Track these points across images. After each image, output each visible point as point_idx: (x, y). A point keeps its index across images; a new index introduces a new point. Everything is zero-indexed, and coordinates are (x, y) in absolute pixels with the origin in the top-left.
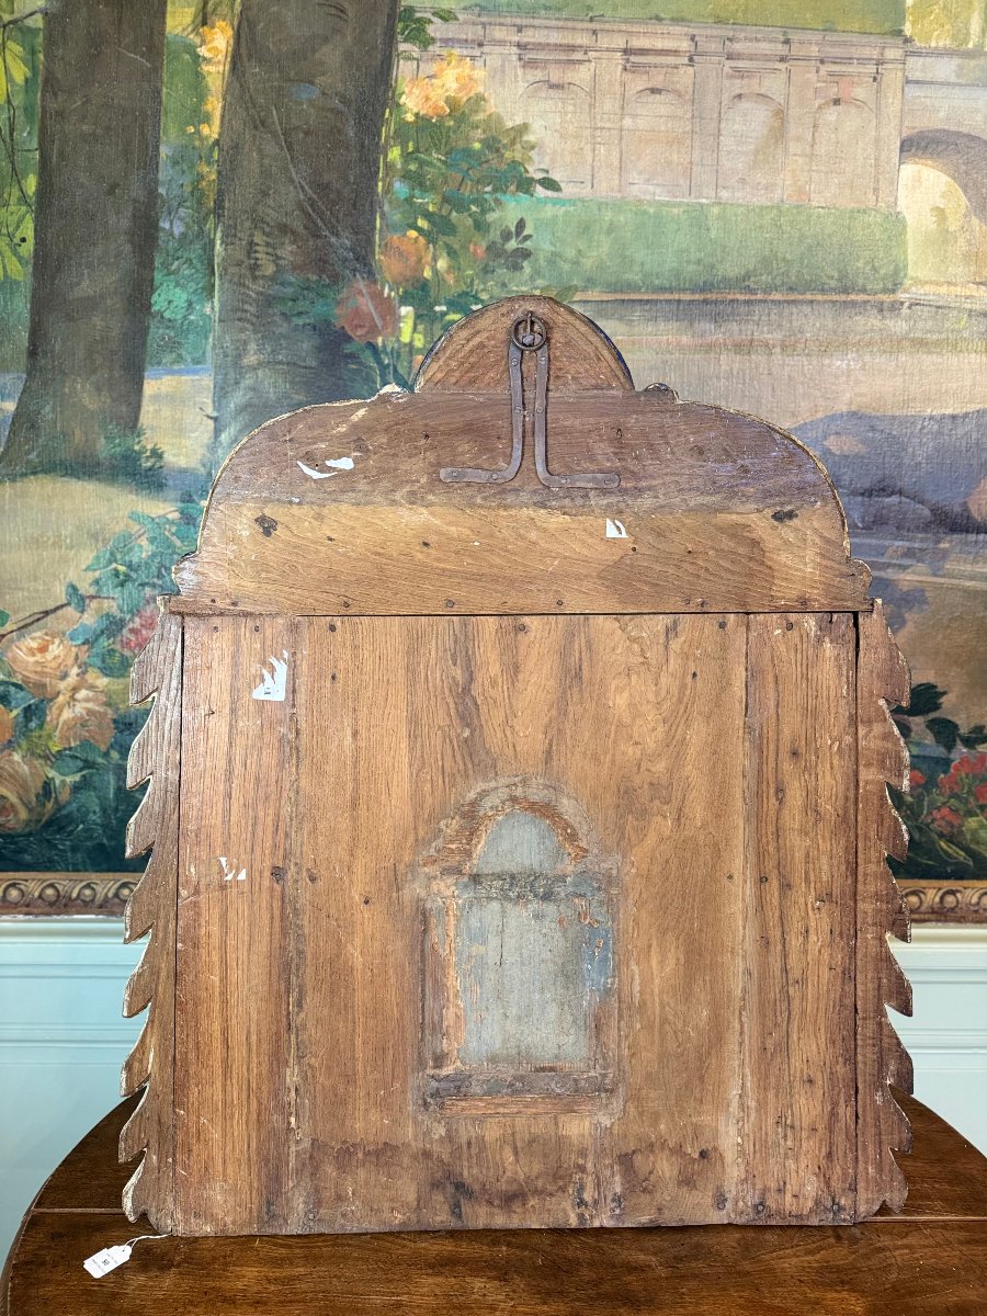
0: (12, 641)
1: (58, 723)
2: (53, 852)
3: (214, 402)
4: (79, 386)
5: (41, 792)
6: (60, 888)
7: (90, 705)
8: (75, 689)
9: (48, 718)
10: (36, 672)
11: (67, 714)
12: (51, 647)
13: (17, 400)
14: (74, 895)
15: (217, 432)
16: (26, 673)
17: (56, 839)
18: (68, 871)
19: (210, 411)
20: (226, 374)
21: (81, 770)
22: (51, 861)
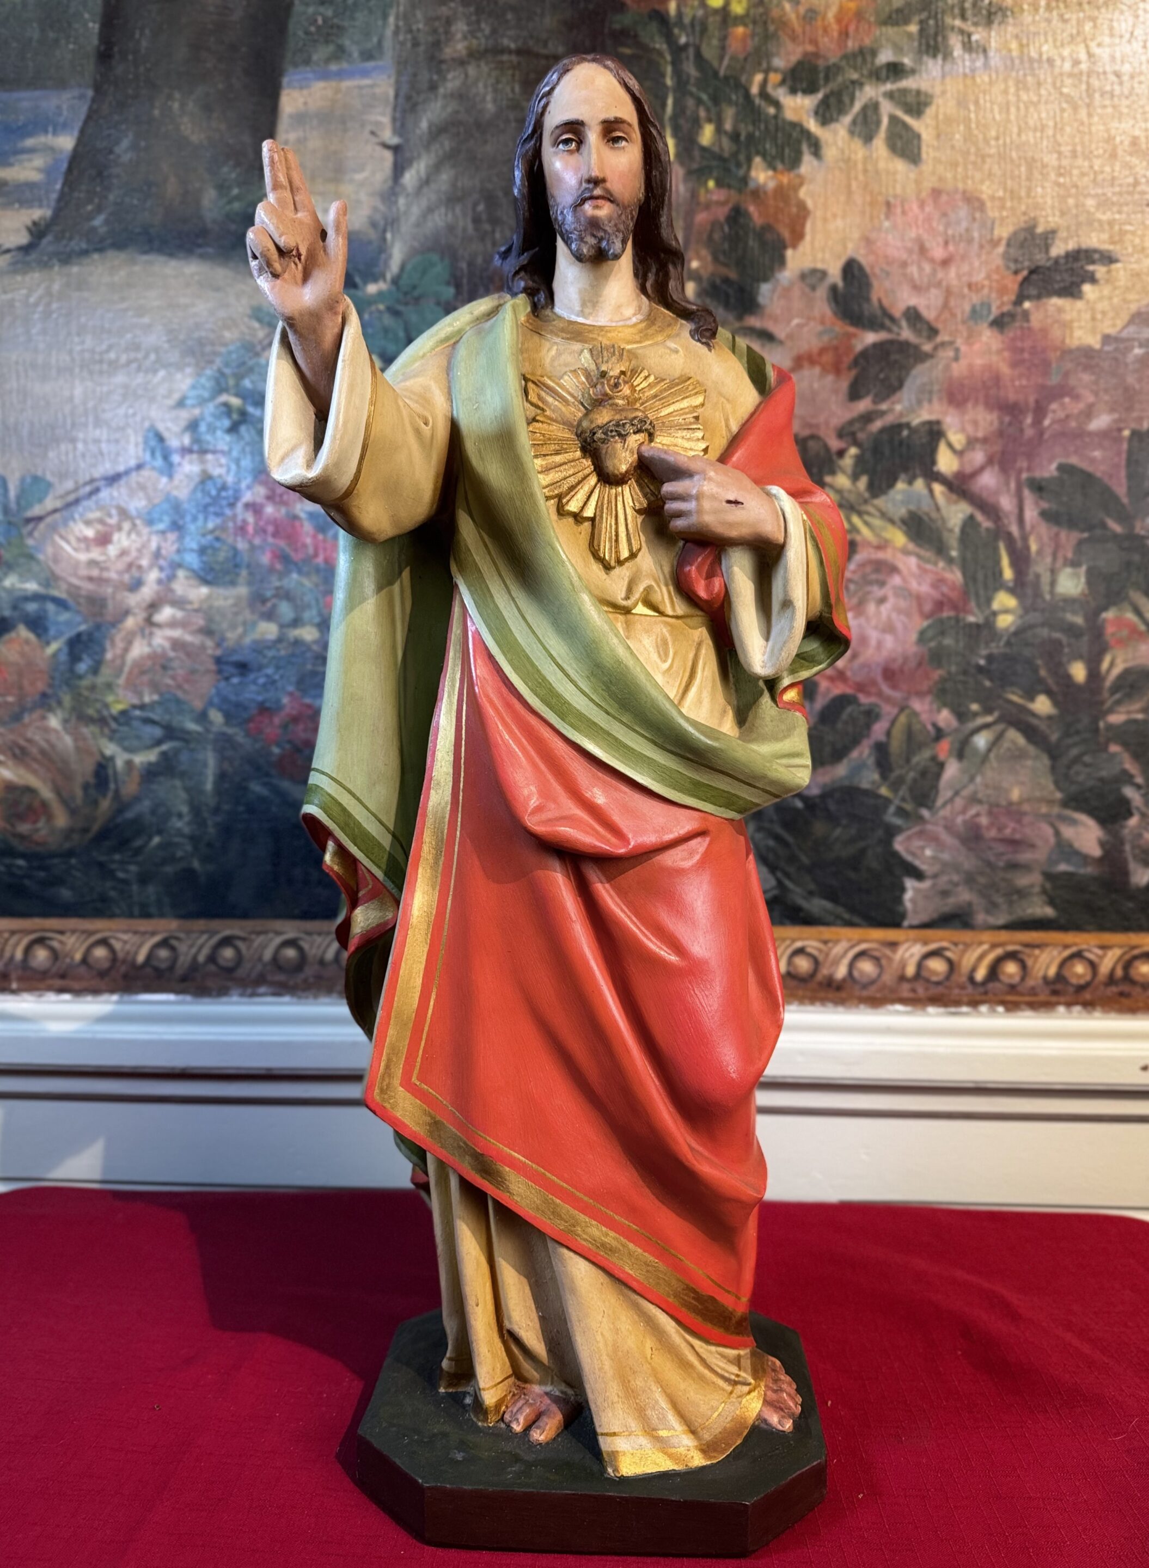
0: (54, 528)
1: (123, 664)
2: (109, 884)
3: (394, 120)
4: (176, 105)
5: (92, 780)
6: (117, 945)
7: (177, 633)
8: (153, 606)
9: (109, 656)
10: (90, 579)
11: (138, 650)
12: (116, 537)
13: (76, 133)
14: (141, 958)
15: (398, 170)
16: (75, 581)
17: (113, 861)
18: (131, 916)
19: (388, 136)
20: (415, 75)
21: (159, 742)
22: (104, 899)
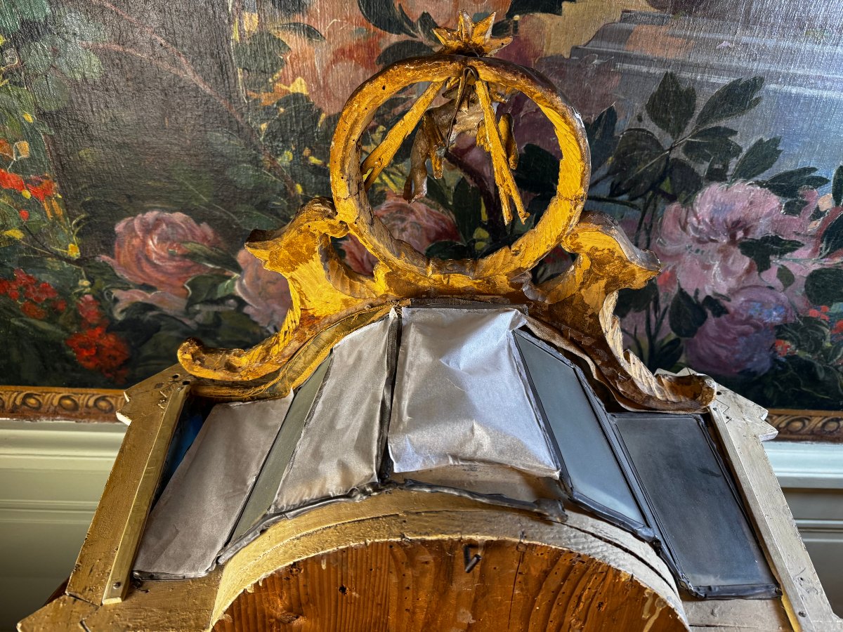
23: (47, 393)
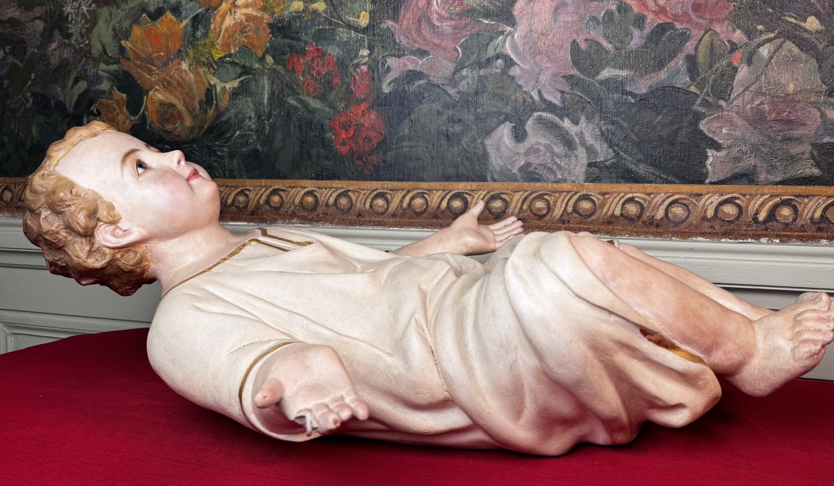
23: (294, 187)
